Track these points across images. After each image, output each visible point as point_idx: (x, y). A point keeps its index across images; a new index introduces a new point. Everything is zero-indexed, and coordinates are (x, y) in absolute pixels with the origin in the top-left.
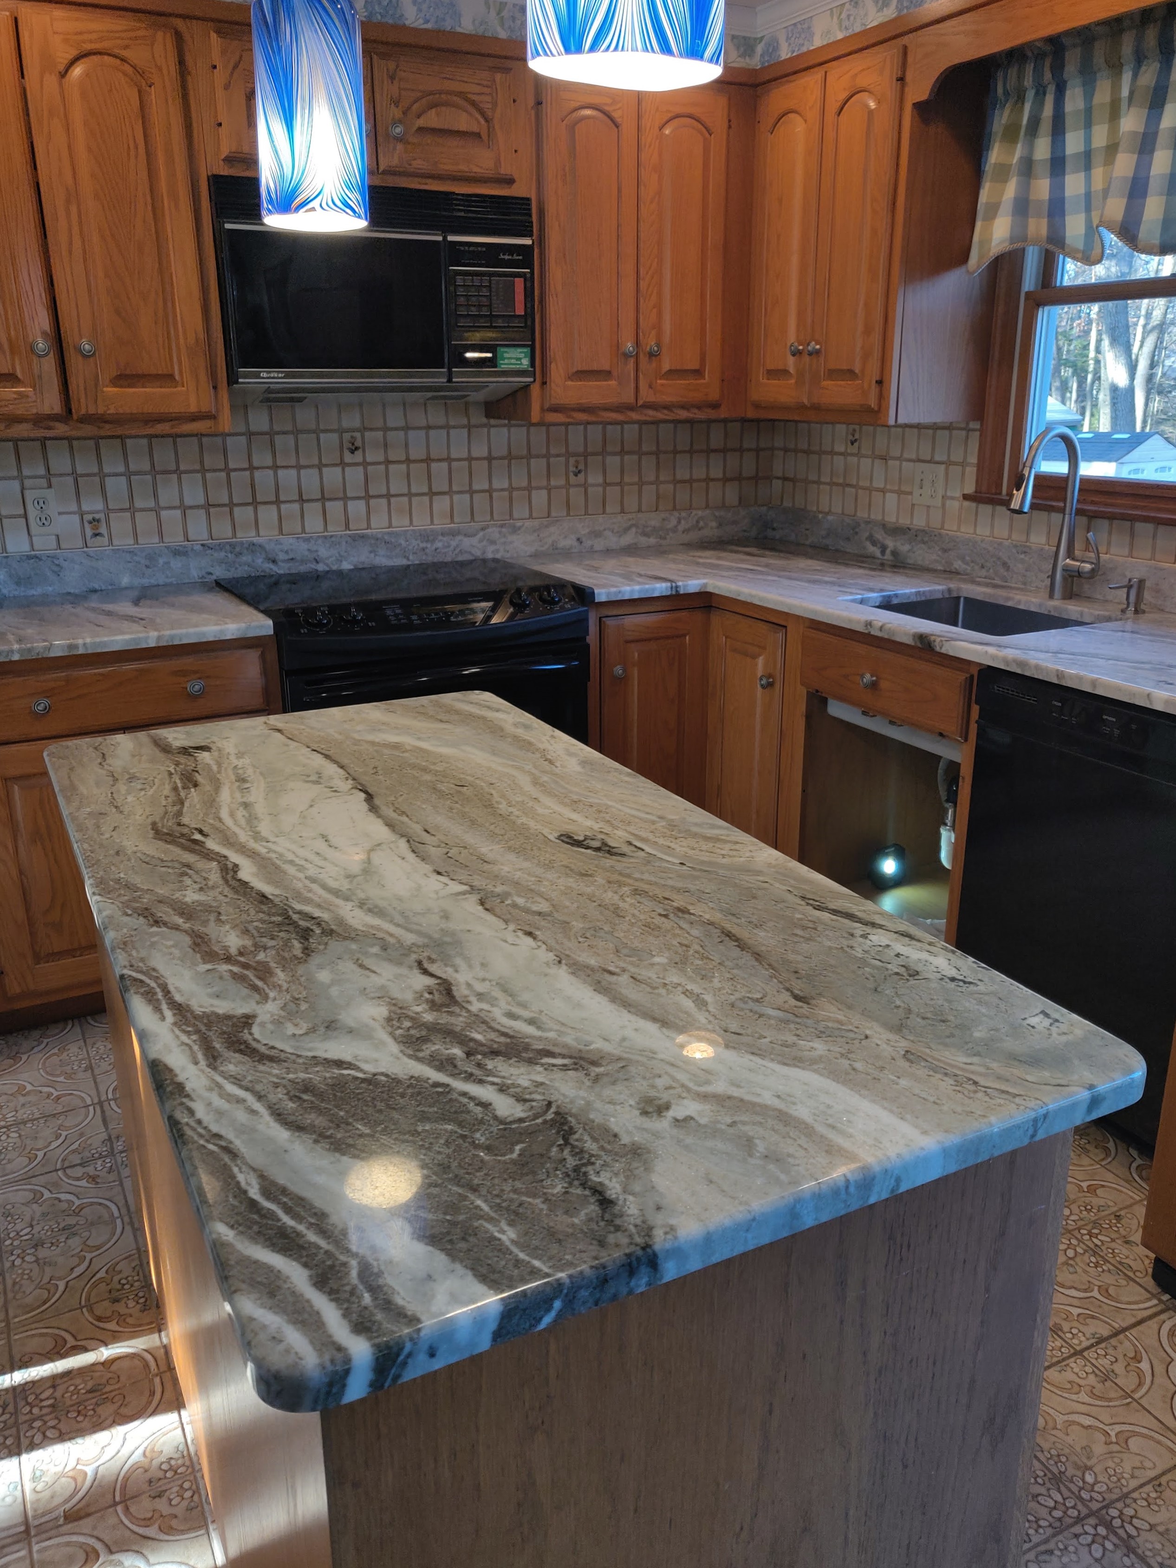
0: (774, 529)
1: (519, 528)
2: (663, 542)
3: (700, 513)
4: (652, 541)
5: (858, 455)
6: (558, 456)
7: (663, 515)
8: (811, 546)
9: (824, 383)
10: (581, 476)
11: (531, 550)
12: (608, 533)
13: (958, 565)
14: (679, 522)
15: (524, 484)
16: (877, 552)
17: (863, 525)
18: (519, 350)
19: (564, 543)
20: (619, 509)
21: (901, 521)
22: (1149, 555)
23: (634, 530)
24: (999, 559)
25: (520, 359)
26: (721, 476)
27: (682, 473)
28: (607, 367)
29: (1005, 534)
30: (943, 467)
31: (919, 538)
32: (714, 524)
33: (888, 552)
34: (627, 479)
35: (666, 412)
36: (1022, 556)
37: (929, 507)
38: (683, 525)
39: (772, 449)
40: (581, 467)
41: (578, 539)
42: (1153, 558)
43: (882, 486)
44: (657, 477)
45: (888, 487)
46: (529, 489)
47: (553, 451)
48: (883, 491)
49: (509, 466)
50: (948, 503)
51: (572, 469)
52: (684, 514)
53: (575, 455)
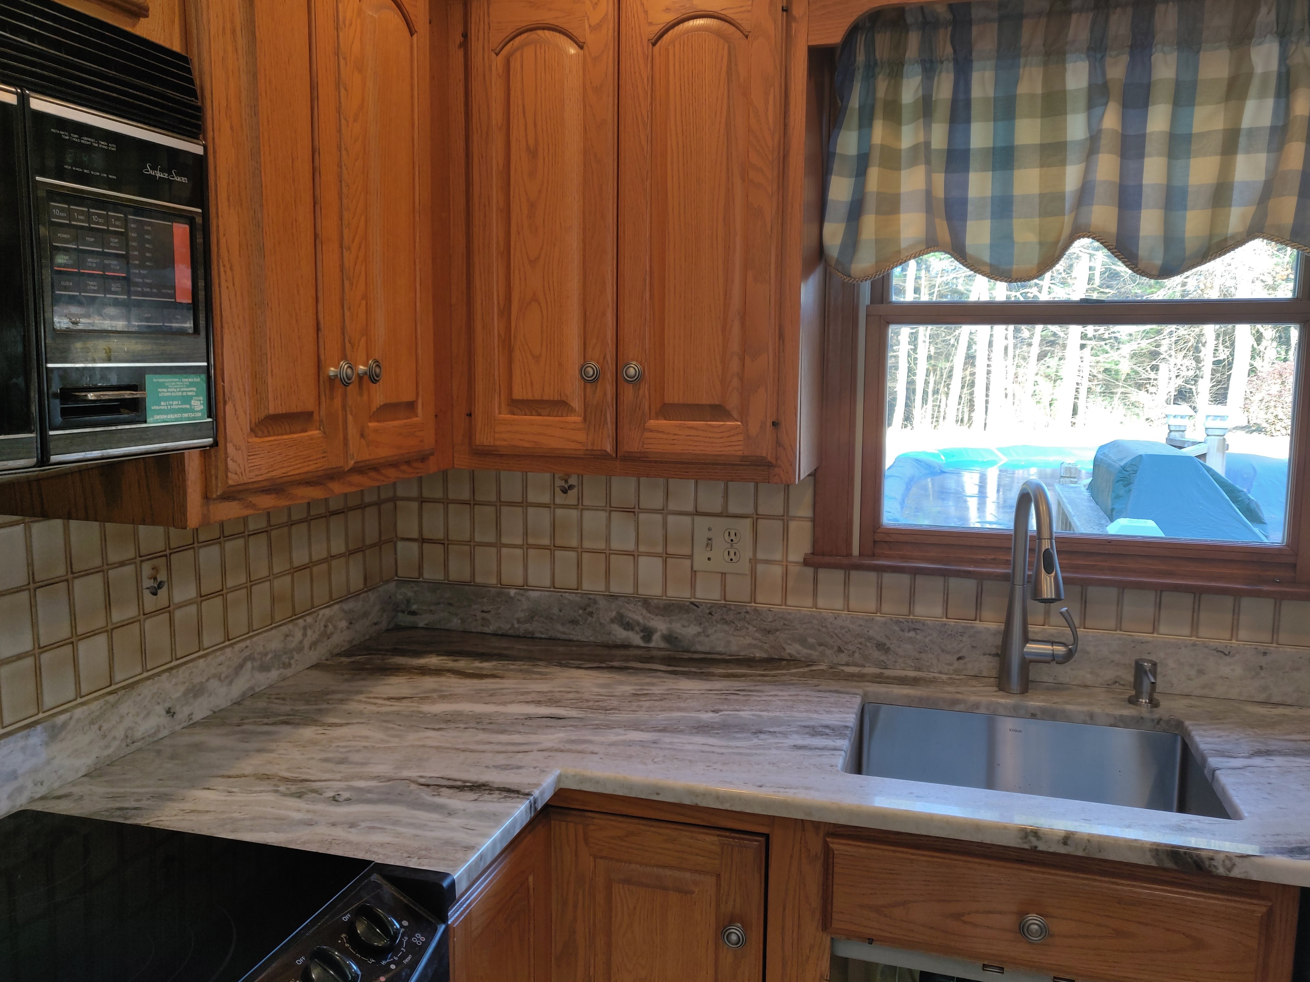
0: (413, 613)
1: (64, 725)
2: (289, 672)
3: (327, 612)
4: (274, 675)
5: (579, 506)
6: (122, 564)
7: (284, 629)
8: (495, 635)
9: (652, 423)
10: (163, 592)
11: (84, 763)
12: (214, 684)
13: (793, 649)
14: (305, 635)
15: (64, 632)
16: (636, 639)
17: (602, 603)
18: (188, 380)
19: (145, 727)
20: (219, 637)
21: (670, 593)
22: (1112, 624)
23: (249, 665)
24: (870, 639)
25: (186, 400)
26: (343, 549)
27: (300, 557)
28: (310, 405)
29: (872, 605)
30: (748, 522)
31: (716, 617)
32: (344, 624)
33: (656, 637)
34: (230, 583)
35: (373, 474)
36: (912, 634)
37: (723, 574)
38: (312, 636)
39: (394, 499)
40: (162, 577)
41: (168, 711)
42: (1119, 627)
43: (631, 547)
44: (270, 568)
45: (642, 549)
46: (72, 641)
47: (113, 557)
48: (634, 555)
49: (33, 605)
50: (760, 568)
51: (150, 583)
52: (309, 619)
53: (152, 556)
